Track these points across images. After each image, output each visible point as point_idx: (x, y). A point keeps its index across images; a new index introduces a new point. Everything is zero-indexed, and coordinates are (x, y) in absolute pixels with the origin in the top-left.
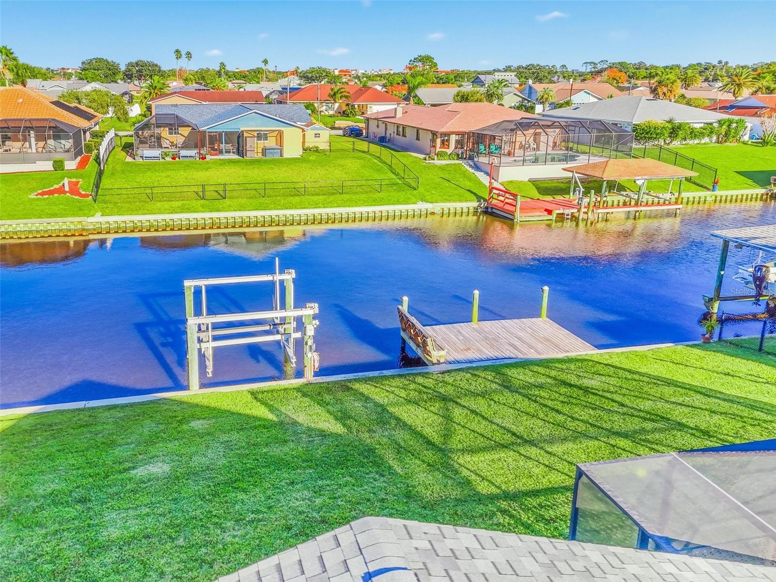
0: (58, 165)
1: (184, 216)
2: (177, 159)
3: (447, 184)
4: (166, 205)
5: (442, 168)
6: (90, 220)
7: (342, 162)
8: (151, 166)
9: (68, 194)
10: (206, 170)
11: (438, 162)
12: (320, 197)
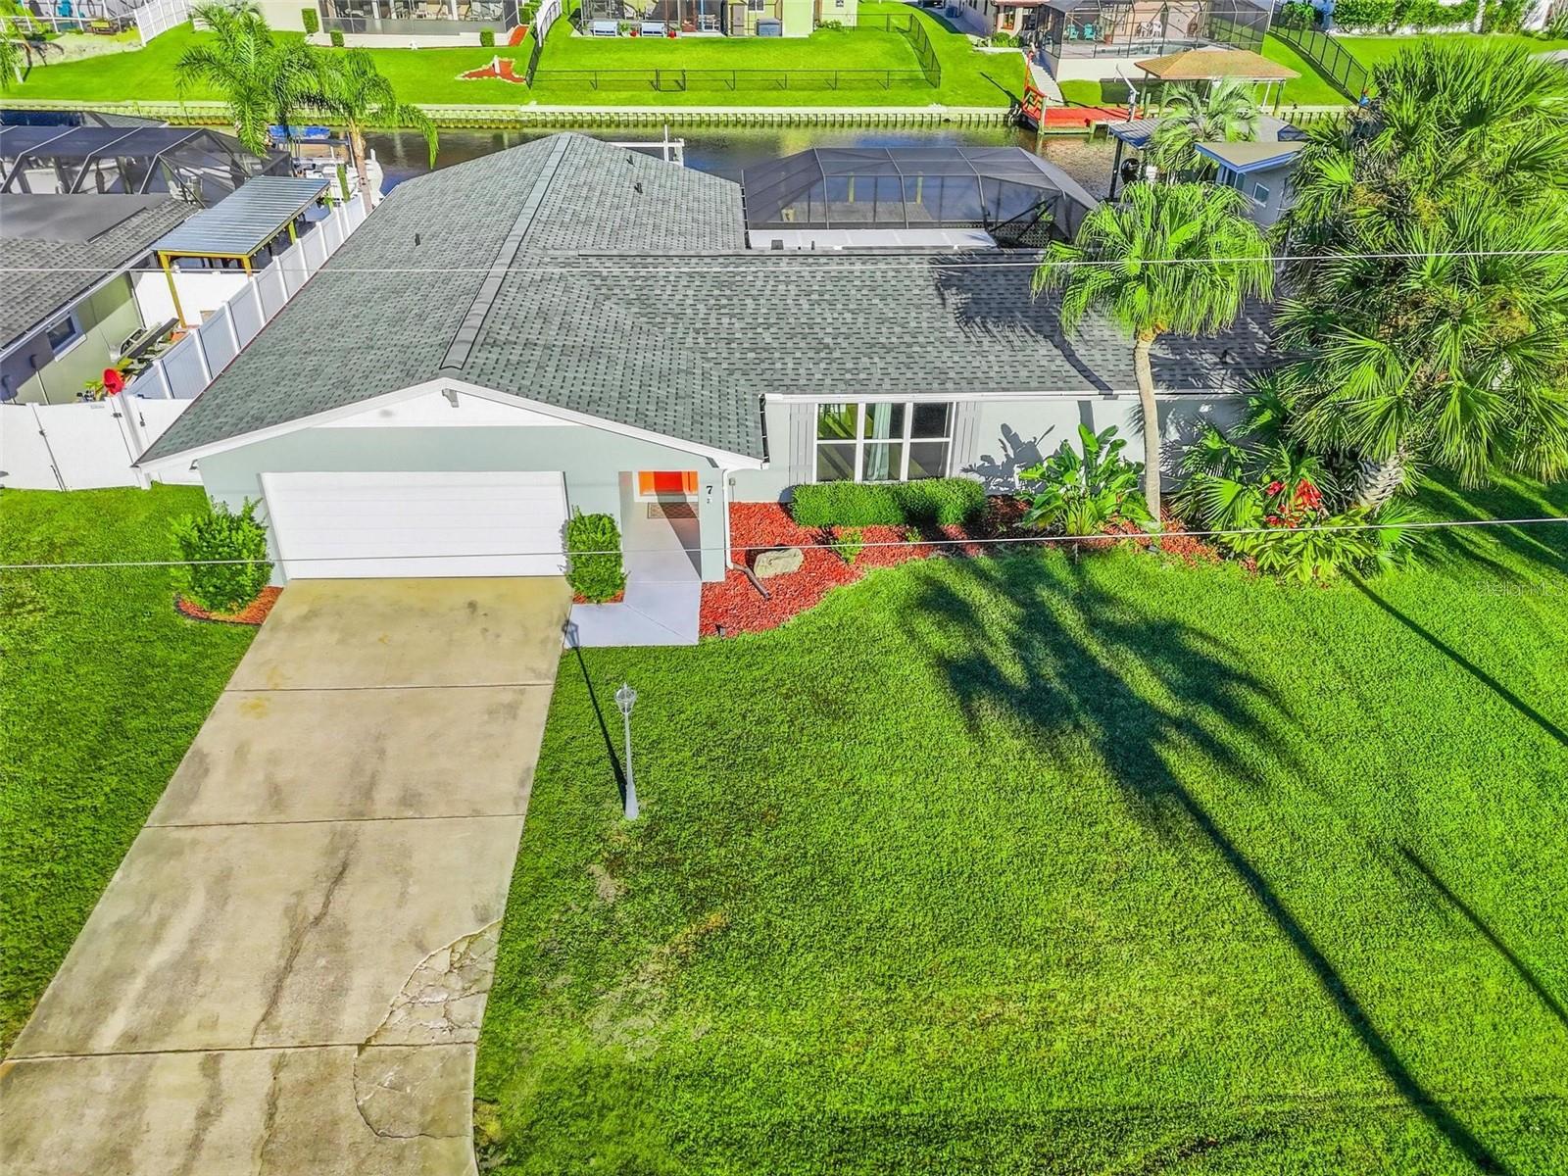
0: (487, 39)
1: (631, 109)
2: (638, 36)
3: (984, 81)
4: (613, 96)
5: (991, 59)
6: (524, 108)
7: (859, 46)
8: (602, 45)
9: (499, 77)
10: (672, 52)
11: (991, 50)
12: (806, 93)
